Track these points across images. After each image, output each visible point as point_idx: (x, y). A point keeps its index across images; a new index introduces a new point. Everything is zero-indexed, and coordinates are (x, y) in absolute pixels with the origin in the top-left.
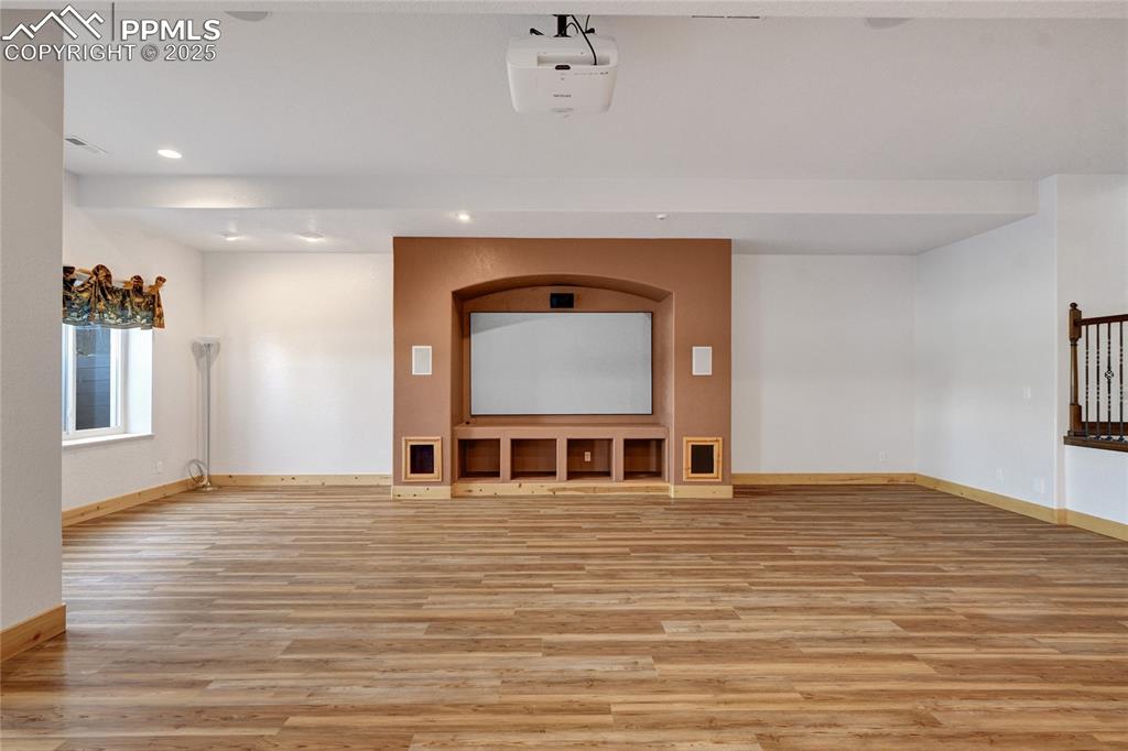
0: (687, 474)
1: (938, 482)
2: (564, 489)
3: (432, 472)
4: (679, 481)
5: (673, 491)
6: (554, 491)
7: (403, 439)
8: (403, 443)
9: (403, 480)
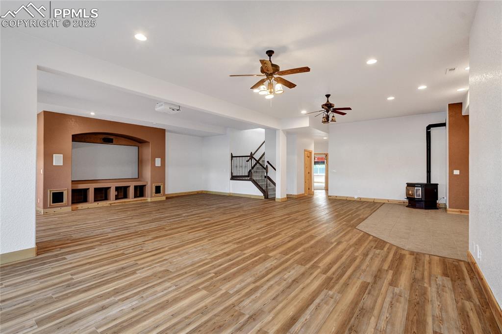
0: (154, 194)
1: (207, 191)
2: (115, 203)
3: (63, 202)
4: (151, 197)
5: (149, 200)
6: (111, 204)
7: (49, 190)
8: (49, 192)
9: (48, 206)
